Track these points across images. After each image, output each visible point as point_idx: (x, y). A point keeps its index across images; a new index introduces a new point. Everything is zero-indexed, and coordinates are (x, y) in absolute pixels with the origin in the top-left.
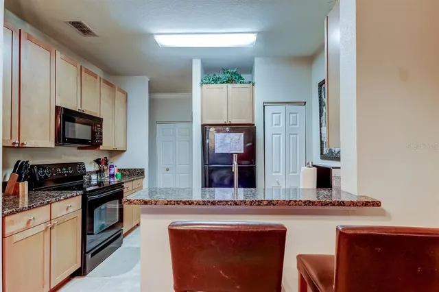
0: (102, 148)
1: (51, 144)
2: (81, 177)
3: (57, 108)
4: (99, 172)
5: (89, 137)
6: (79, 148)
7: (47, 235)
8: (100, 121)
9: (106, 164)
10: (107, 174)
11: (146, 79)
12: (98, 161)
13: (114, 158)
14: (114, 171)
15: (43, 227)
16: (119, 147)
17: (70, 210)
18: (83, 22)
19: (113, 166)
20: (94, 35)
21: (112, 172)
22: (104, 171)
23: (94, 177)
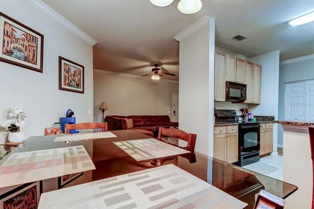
0: (245, 102)
1: (224, 100)
2: (234, 118)
3: (226, 82)
4: (243, 116)
5: (239, 96)
6: (233, 102)
7: (226, 139)
8: (245, 86)
9: (247, 112)
10: (247, 118)
11: (278, 52)
12: (242, 110)
13: (252, 109)
14: (252, 117)
15: (224, 136)
16: (256, 102)
17: (234, 131)
18: (241, 35)
19: (250, 114)
20: (245, 38)
21: (250, 117)
22: (245, 116)
23: (240, 119)
